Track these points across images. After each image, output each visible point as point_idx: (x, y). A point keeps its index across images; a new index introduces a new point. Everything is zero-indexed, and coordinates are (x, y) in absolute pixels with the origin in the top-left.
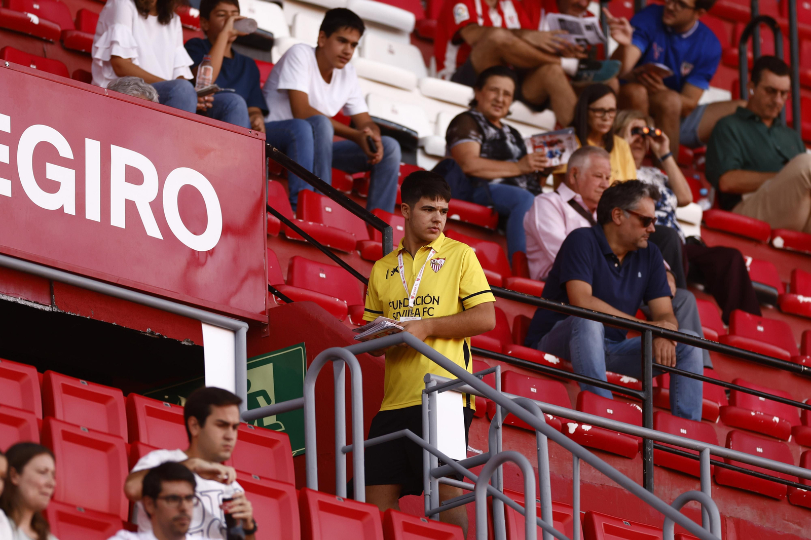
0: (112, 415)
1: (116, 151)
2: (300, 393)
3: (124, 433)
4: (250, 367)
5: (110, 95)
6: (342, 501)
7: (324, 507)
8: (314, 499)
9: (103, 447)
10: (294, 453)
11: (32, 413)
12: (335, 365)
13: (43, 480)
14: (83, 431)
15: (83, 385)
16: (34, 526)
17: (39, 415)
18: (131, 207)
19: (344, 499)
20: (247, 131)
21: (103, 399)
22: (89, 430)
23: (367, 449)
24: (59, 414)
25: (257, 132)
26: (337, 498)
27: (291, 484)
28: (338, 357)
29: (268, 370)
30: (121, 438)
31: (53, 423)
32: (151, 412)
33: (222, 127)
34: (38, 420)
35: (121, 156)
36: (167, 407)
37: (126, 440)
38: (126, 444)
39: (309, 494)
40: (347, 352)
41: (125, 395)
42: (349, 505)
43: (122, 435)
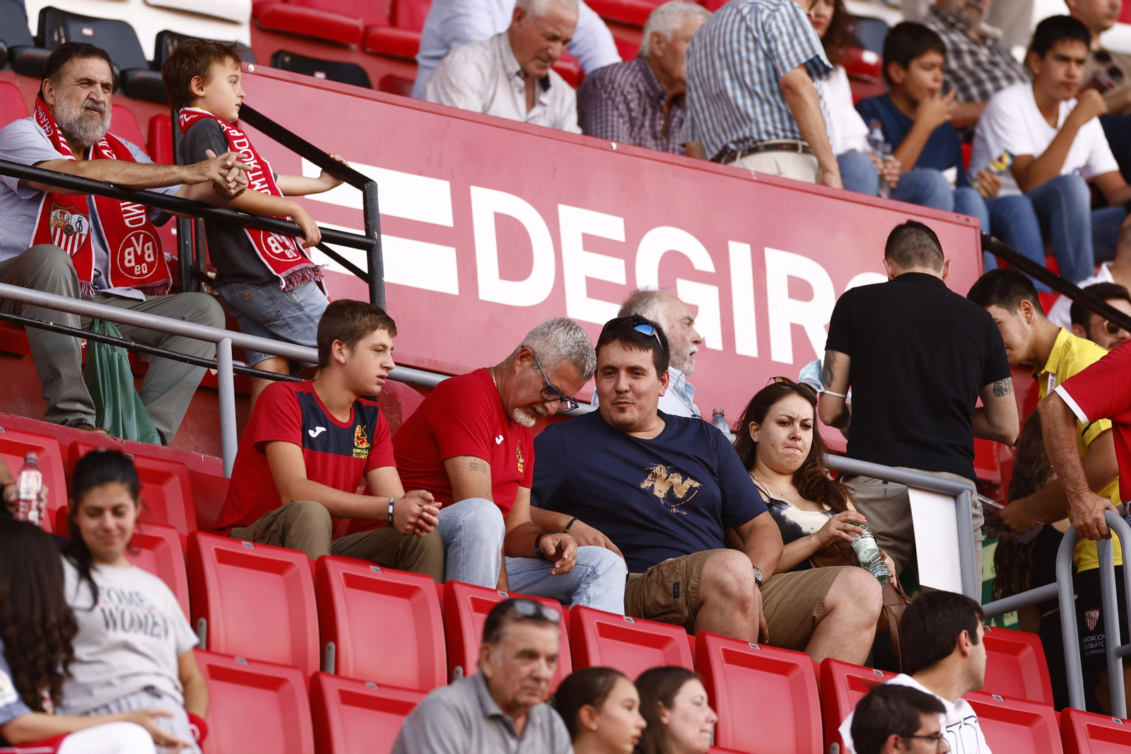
1: (772, 256)
5: (759, 179)
7: (1095, 733)
18: (798, 333)
20: (953, 216)
25: (967, 217)
33: (919, 213)
35: (781, 263)
39: (1074, 715)
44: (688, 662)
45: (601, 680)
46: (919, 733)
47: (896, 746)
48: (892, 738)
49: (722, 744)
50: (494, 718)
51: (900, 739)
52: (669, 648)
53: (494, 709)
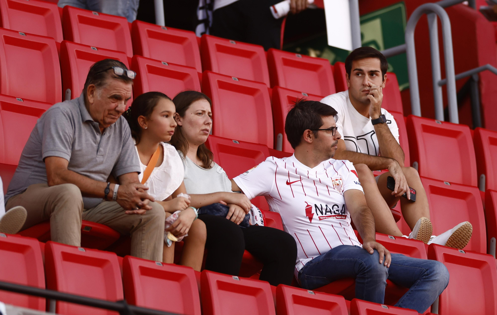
0: (256, 67)
2: (402, 41)
3: (266, 79)
4: (362, 22)
6: (440, 123)
7: (426, 129)
8: (419, 123)
9: (251, 92)
10: (401, 88)
11: (194, 68)
12: (429, 17)
13: (201, 120)
14: (234, 81)
15: (232, 44)
16: (199, 156)
17: (199, 69)
19: (442, 122)
21: (248, 54)
22: (239, 79)
23: (458, 82)
24: (215, 69)
26: (436, 121)
27: (400, 113)
28: (430, 11)
29: (376, 24)
30: (264, 84)
31: (210, 75)
32: (287, 62)
34: (198, 73)
36: (298, 57)
37: (268, 85)
38: (268, 88)
39: (414, 119)
40: (437, 7)
41: (266, 50)
42: (446, 126)
43: (265, 82)
44: (197, 88)
45: (150, 101)
46: (321, 128)
47: (309, 136)
48: (306, 132)
49: (217, 134)
50: (87, 123)
51: (311, 132)
52: (187, 79)
53: (88, 117)
